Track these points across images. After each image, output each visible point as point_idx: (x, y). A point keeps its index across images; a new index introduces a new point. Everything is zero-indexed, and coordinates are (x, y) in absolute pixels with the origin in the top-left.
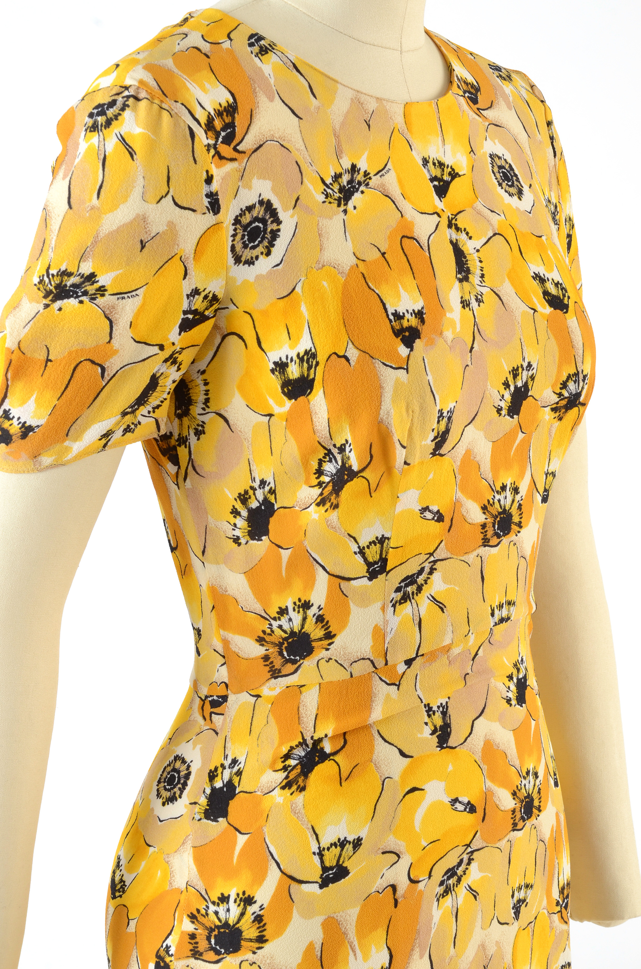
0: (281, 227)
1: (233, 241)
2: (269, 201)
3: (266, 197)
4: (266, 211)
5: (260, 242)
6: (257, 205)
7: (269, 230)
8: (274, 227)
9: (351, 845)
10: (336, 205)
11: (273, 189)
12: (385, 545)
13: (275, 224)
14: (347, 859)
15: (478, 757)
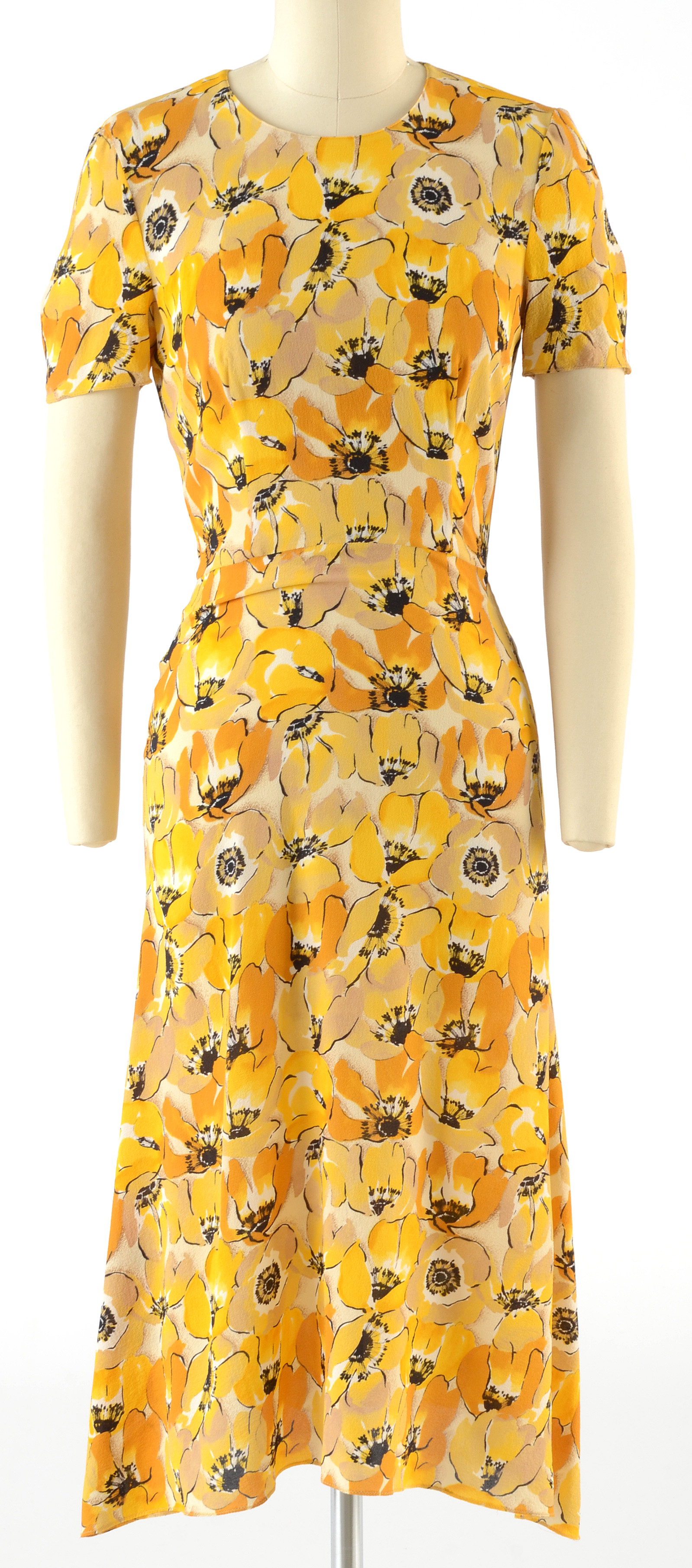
0: (177, 223)
1: (147, 234)
2: (171, 205)
3: (169, 202)
4: (168, 211)
5: (163, 234)
6: (163, 208)
7: (169, 225)
8: (172, 223)
9: (218, 684)
10: (222, 210)
11: (176, 197)
12: (242, 463)
13: (173, 221)
14: (213, 693)
15: (329, 640)
